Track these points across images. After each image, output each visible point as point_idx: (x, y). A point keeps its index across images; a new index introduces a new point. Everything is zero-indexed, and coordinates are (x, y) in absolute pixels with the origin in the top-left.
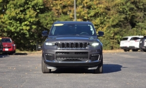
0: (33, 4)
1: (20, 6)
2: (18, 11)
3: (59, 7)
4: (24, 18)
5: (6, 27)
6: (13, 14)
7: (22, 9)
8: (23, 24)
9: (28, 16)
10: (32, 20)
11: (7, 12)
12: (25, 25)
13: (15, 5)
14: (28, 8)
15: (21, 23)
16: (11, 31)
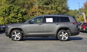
0: (21, 11)
1: (16, 12)
2: (15, 14)
3: (31, 13)
4: (17, 17)
5: (10, 20)
6: (13, 15)
7: (16, 13)
8: (17, 19)
9: (18, 16)
10: (20, 18)
11: (11, 14)
12: (18, 20)
13: (14, 12)
14: (19, 13)
15: (16, 19)
16: (12, 22)
